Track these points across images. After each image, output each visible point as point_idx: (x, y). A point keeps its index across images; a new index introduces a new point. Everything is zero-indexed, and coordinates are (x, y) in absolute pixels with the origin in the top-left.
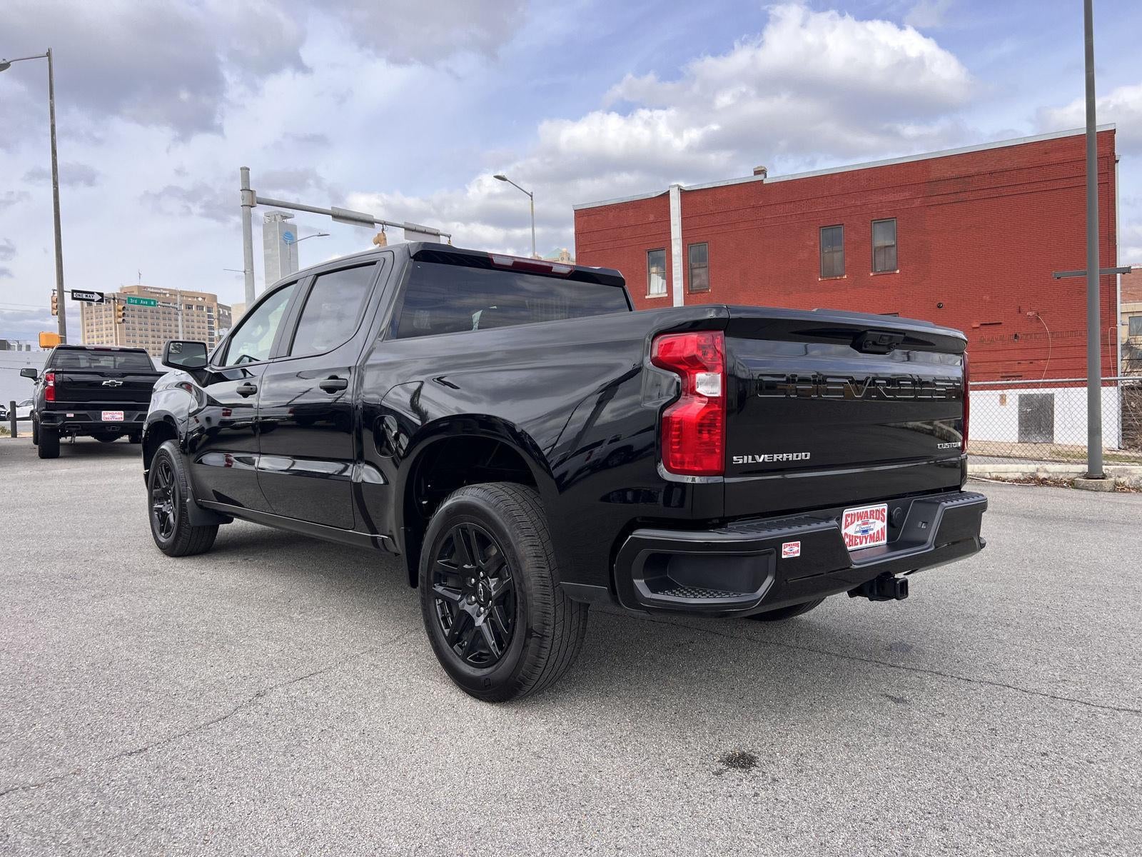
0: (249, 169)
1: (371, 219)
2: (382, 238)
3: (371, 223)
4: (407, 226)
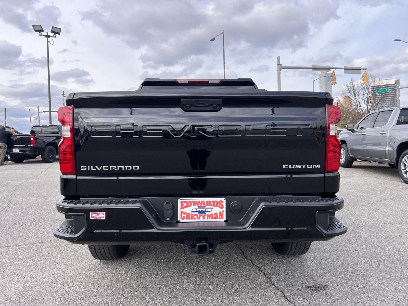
0: (280, 57)
1: (328, 68)
2: (333, 74)
3: (329, 69)
4: (345, 68)
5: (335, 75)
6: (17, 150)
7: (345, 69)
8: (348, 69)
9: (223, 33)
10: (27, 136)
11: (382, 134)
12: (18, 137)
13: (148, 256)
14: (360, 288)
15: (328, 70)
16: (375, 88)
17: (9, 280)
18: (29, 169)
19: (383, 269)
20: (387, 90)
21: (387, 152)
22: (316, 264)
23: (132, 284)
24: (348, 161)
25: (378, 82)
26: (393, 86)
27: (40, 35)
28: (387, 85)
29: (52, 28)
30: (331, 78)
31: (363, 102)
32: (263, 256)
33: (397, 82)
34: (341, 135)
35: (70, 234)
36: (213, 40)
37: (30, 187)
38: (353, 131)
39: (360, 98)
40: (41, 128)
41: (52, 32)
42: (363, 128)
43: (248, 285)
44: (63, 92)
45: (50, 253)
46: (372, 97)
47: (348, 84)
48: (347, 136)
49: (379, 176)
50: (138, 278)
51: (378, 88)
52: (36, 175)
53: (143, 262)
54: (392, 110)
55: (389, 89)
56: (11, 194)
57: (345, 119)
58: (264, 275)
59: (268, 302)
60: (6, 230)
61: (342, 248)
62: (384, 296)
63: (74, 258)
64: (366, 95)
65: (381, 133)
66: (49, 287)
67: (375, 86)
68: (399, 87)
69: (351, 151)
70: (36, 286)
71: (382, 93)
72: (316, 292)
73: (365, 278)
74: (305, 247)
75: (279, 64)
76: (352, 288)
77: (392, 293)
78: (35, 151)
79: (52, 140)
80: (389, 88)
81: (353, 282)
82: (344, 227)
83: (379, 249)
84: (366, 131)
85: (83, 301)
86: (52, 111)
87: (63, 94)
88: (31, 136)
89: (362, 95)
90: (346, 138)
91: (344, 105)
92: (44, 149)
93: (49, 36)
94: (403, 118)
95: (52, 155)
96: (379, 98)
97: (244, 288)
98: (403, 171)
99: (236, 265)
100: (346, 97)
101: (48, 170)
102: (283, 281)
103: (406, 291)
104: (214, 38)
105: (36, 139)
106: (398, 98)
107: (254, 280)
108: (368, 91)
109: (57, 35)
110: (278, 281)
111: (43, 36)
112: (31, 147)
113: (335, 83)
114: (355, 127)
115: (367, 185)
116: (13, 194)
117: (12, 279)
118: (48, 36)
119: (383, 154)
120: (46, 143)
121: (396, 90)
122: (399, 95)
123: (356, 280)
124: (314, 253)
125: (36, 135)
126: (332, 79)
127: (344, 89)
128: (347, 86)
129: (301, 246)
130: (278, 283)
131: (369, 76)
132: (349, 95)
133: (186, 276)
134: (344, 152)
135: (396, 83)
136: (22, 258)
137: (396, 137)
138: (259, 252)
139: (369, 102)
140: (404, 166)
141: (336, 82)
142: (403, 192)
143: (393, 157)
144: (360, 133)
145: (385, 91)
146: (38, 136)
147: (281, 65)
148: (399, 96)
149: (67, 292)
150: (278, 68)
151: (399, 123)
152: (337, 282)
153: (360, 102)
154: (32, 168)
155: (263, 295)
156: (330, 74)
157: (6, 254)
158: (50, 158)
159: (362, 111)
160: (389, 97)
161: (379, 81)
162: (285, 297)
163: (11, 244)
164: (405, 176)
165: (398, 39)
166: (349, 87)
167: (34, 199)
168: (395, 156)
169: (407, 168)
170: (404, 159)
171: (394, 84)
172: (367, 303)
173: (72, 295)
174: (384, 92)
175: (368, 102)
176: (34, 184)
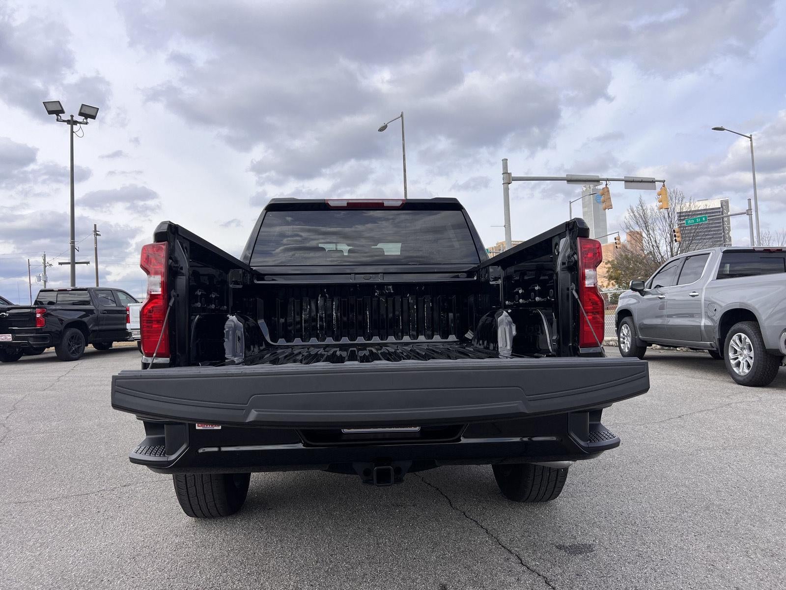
0: (507, 160)
1: (596, 178)
2: (606, 191)
3: (597, 181)
4: (627, 179)
5: (608, 191)
6: (9, 337)
7: (626, 181)
8: (631, 182)
9: (402, 116)
10: (29, 310)
11: (693, 296)
12: (11, 311)
13: (280, 510)
14: (649, 547)
15: (596, 183)
16: (683, 216)
17: (33, 554)
18: (33, 373)
19: (688, 519)
20: (704, 219)
21: (703, 328)
22: (576, 514)
23: (258, 554)
24: (637, 347)
25: (688, 204)
26: (717, 212)
27: (57, 120)
28: (704, 210)
29: (82, 107)
30: (602, 198)
31: (663, 241)
32: (484, 505)
33: (725, 204)
34: (622, 300)
35: (160, 456)
36: (382, 129)
37: (42, 405)
38: (643, 293)
39: (658, 234)
40: (55, 294)
41: (81, 114)
42: (660, 286)
43: (459, 548)
44: (95, 225)
45: (102, 511)
46: (677, 233)
47: (635, 209)
48: (633, 301)
49: (692, 373)
50: (266, 544)
51: (688, 215)
52: (49, 383)
53: (273, 519)
54: (709, 254)
55: (708, 217)
56: (7, 417)
57: (631, 273)
58: (487, 533)
59: (494, 572)
60: (12, 477)
61: (622, 489)
62: (688, 558)
63: (146, 518)
64: (667, 228)
65: (690, 294)
66: (108, 562)
67: (683, 212)
68: (729, 214)
69: (641, 329)
70: (84, 563)
71: (695, 225)
72: (575, 555)
73: (657, 533)
74: (555, 484)
75: (506, 173)
76: (636, 548)
77: (703, 553)
78: (44, 338)
79: (76, 316)
80: (709, 215)
81: (637, 539)
82: (614, 437)
83: (684, 489)
84: (666, 292)
85: (174, 581)
86: (76, 261)
87: (95, 231)
88: (37, 309)
89: (661, 227)
90: (631, 306)
91: (629, 247)
92: (60, 335)
93: (76, 123)
94: (728, 267)
95: (77, 346)
96: (691, 235)
97: (452, 553)
98: (733, 362)
99: (437, 520)
100: (631, 232)
101: (70, 374)
102: (519, 540)
103: (725, 550)
104: (384, 125)
105: (45, 315)
106: (728, 233)
107: (470, 541)
108: (671, 221)
109: (89, 120)
110: (511, 541)
111: (64, 121)
112: (37, 331)
113: (610, 207)
114: (646, 284)
115: (669, 389)
116: (10, 416)
117: (38, 553)
118: (72, 122)
119: (695, 332)
120: (64, 325)
121: (723, 218)
122: (729, 228)
123: (642, 536)
124: (573, 498)
125: (47, 308)
126: (603, 200)
127: (627, 217)
128: (633, 212)
129: (548, 482)
130: (510, 544)
131: (671, 193)
132: (637, 229)
133: (351, 538)
134: (628, 331)
135: (722, 207)
136: (51, 519)
137: (717, 302)
138: (477, 498)
139: (674, 242)
140: (734, 354)
141: (611, 205)
142: (731, 399)
143: (714, 338)
144: (655, 296)
145: (702, 220)
146: (49, 310)
147: (510, 174)
148: (729, 230)
149: (143, 570)
150: (503, 180)
151: (721, 276)
152: (610, 539)
153: (658, 242)
154: (39, 371)
155: (486, 562)
156: (600, 189)
157: (20, 514)
158: (73, 352)
159: (662, 257)
160: (709, 231)
161: (690, 203)
162: (523, 564)
163: (25, 498)
164: (737, 372)
165: (719, 126)
166: (636, 214)
167: (54, 424)
168: (717, 336)
169: (739, 357)
170: (734, 341)
171: (719, 208)
172: (659, 568)
173: (153, 574)
174: (699, 222)
175: (672, 241)
176: (49, 399)
